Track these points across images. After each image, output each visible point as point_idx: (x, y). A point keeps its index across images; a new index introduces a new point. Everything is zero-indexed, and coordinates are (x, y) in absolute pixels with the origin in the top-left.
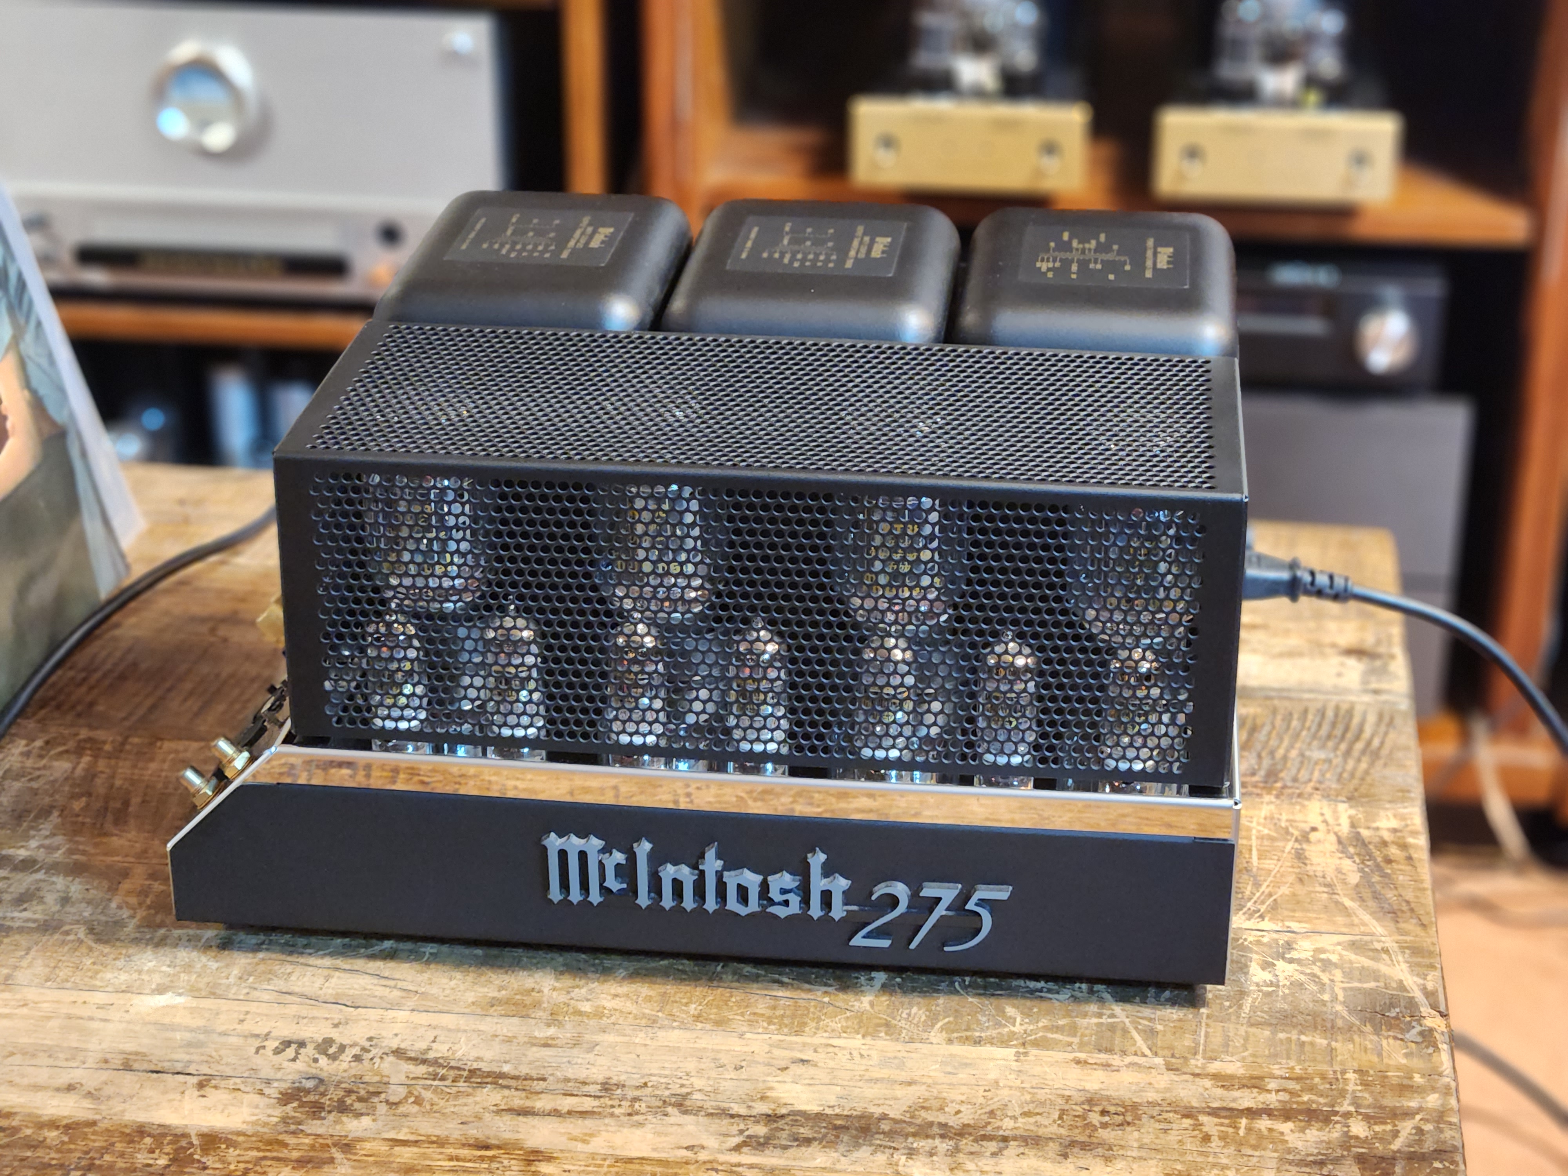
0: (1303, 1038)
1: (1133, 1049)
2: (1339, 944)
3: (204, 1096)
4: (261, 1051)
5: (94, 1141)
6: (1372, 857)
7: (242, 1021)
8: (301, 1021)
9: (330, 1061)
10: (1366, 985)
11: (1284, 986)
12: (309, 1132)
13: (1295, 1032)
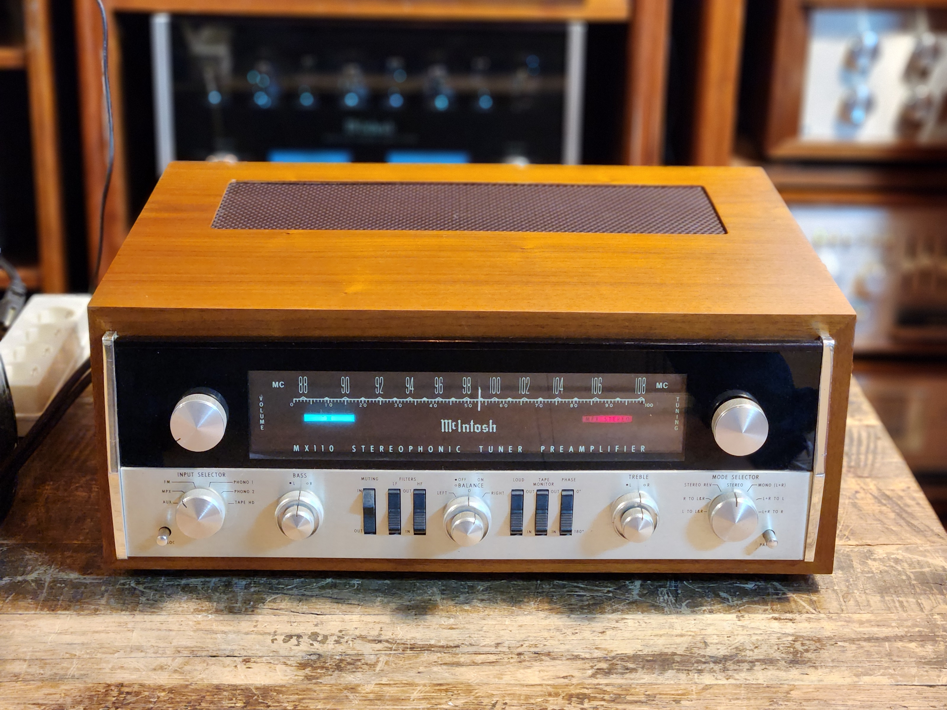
0: (900, 599)
1: (805, 610)
2: (898, 549)
3: (249, 668)
4: (275, 642)
5: (191, 696)
6: (898, 505)
7: (255, 626)
8: (293, 624)
9: (321, 645)
10: (924, 570)
11: (877, 573)
12: (325, 683)
13: (894, 596)
